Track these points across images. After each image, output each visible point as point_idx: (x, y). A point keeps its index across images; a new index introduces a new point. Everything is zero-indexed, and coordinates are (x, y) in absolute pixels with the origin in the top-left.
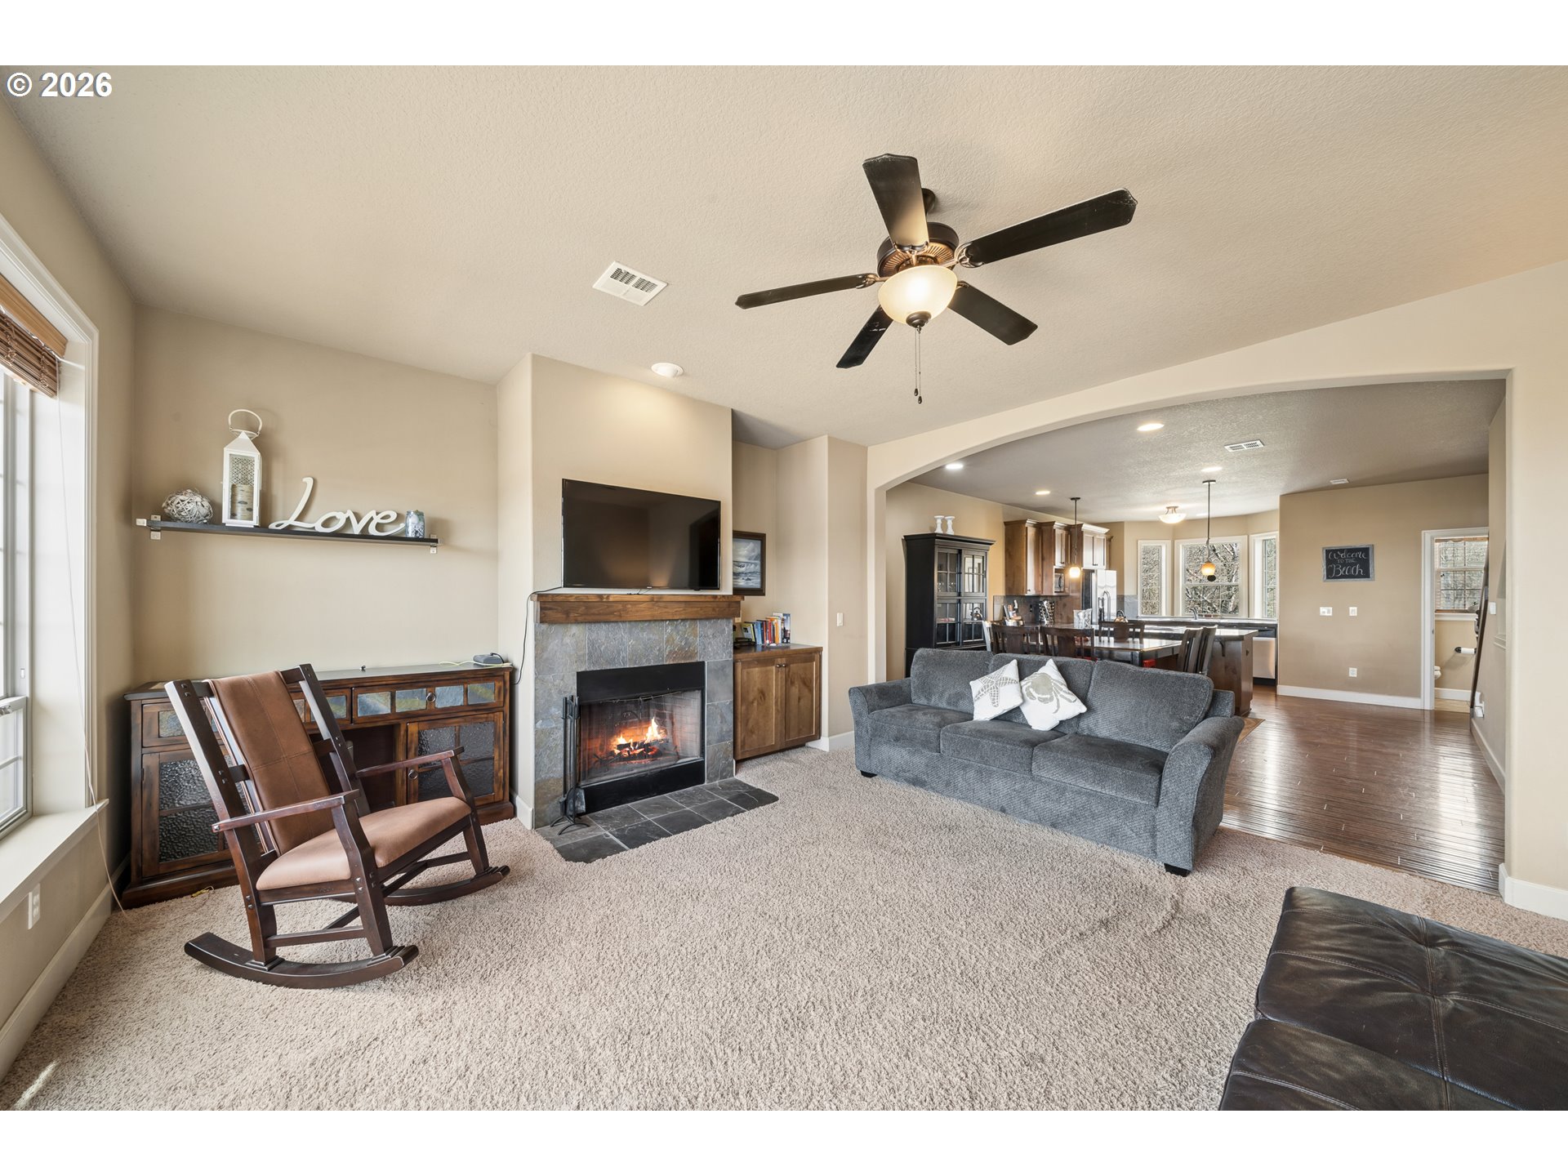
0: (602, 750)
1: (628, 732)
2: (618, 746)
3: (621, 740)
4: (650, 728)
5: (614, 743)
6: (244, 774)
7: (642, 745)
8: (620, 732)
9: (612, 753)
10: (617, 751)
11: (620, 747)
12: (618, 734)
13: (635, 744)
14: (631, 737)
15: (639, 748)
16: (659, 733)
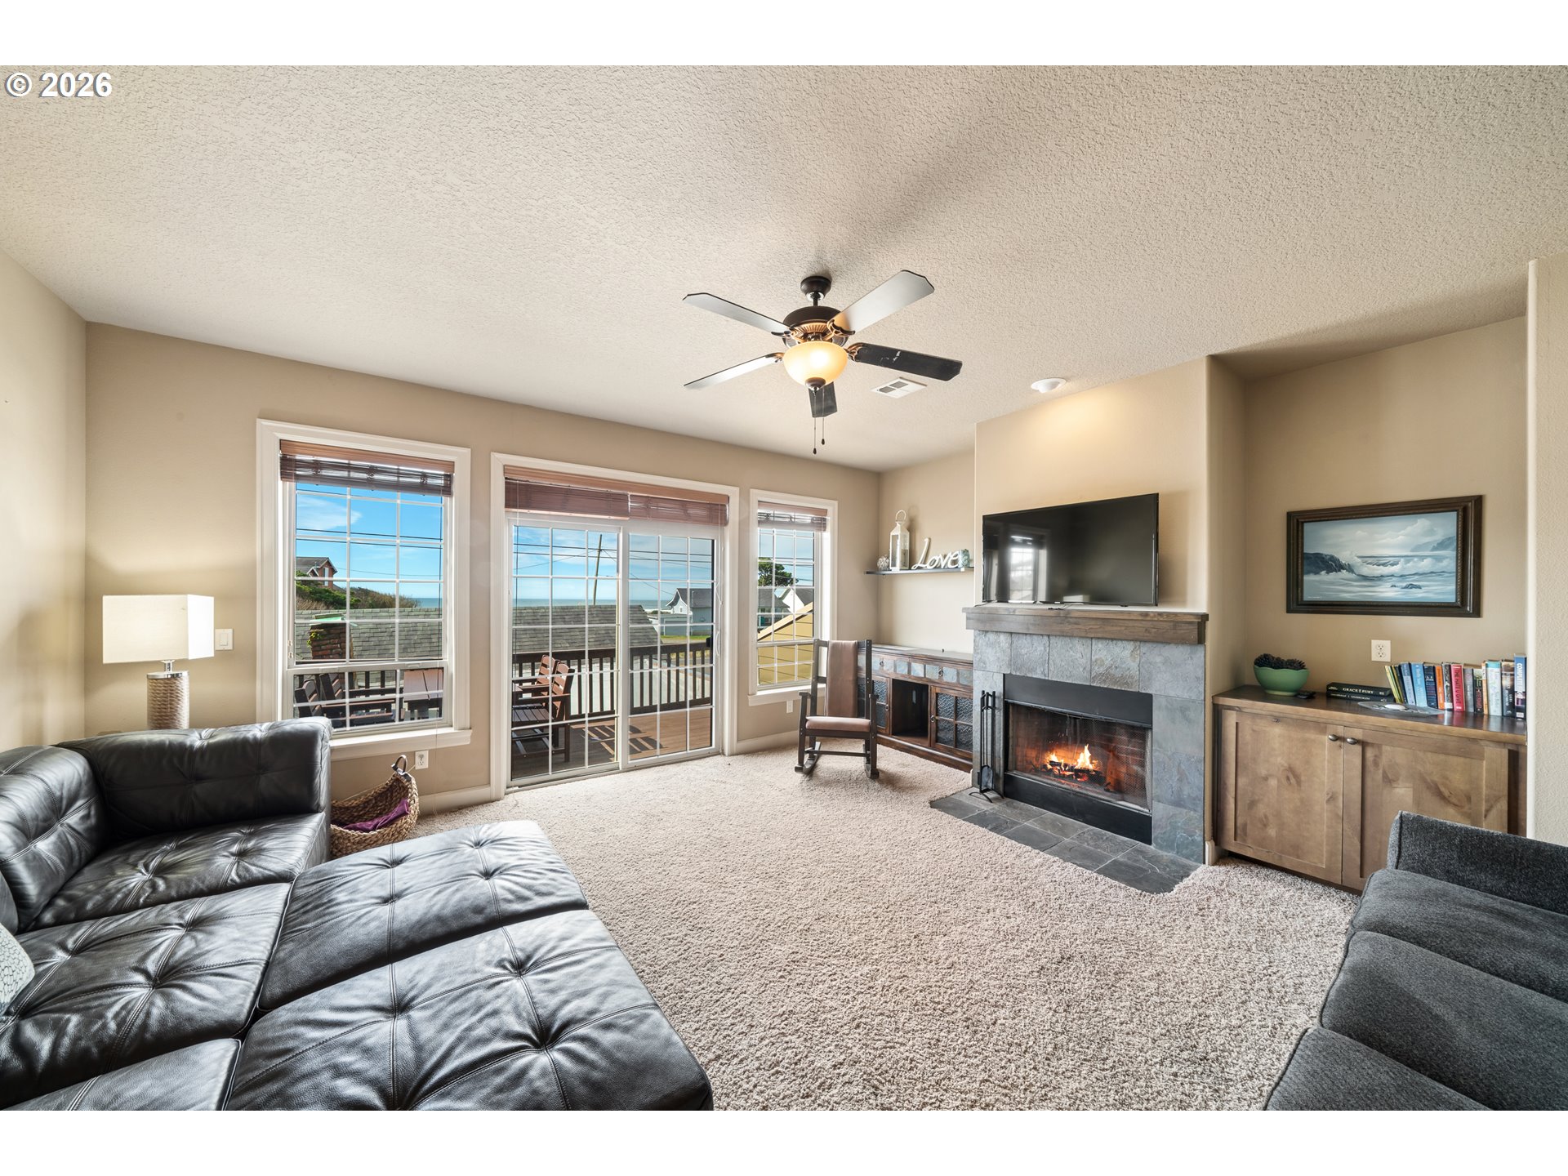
0: (1037, 760)
1: (1062, 752)
2: (1051, 762)
3: (1054, 758)
4: (1082, 755)
5: (1048, 758)
6: (823, 680)
7: (1072, 769)
8: (1053, 749)
9: (1045, 766)
10: (1049, 767)
11: (1052, 763)
12: (1051, 751)
13: (1066, 765)
14: (1062, 758)
15: (1069, 770)
16: (1091, 763)
